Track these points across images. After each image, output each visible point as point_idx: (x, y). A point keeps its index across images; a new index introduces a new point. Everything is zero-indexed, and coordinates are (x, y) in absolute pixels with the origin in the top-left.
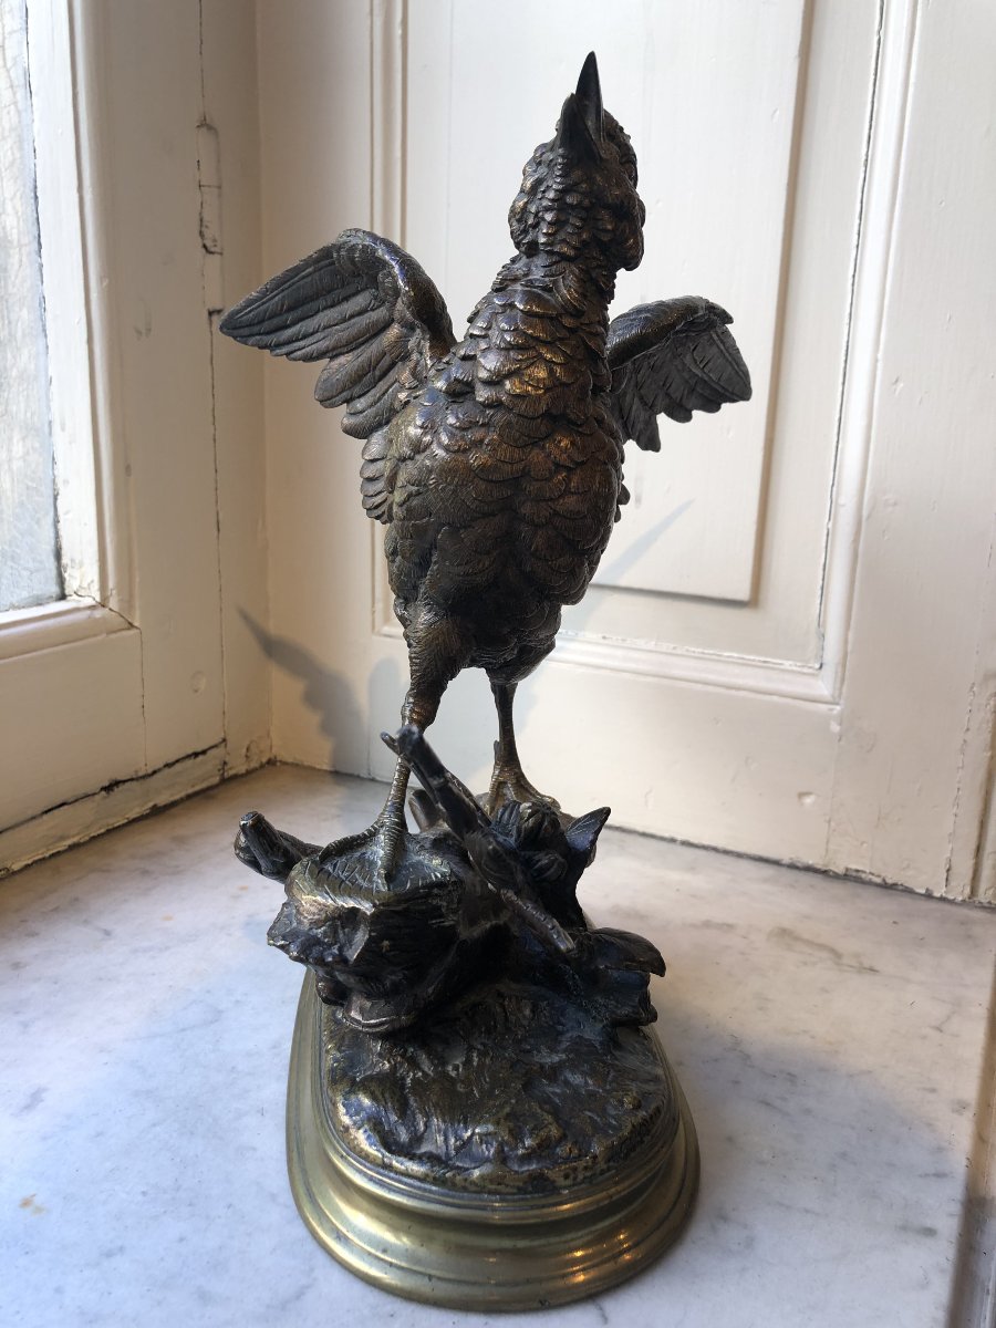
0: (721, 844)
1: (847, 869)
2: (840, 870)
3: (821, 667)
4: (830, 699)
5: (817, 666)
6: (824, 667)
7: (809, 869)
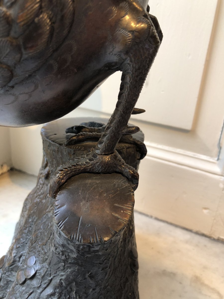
0: (170, 220)
1: (219, 238)
2: (216, 237)
3: (218, 159)
4: (220, 174)
5: (216, 159)
6: (219, 161)
7: (203, 235)
